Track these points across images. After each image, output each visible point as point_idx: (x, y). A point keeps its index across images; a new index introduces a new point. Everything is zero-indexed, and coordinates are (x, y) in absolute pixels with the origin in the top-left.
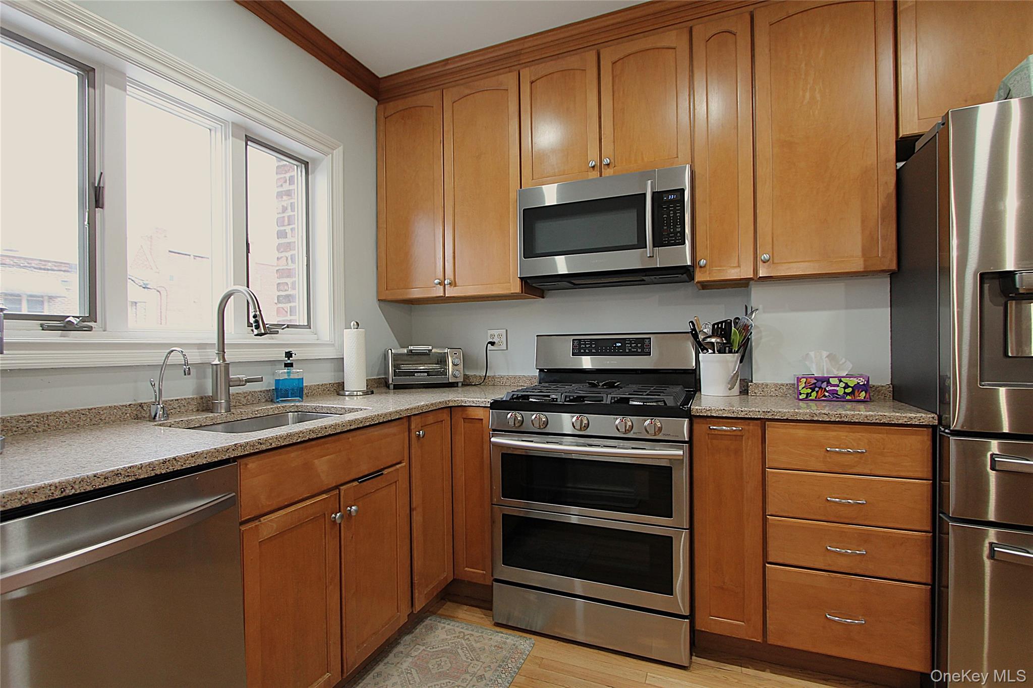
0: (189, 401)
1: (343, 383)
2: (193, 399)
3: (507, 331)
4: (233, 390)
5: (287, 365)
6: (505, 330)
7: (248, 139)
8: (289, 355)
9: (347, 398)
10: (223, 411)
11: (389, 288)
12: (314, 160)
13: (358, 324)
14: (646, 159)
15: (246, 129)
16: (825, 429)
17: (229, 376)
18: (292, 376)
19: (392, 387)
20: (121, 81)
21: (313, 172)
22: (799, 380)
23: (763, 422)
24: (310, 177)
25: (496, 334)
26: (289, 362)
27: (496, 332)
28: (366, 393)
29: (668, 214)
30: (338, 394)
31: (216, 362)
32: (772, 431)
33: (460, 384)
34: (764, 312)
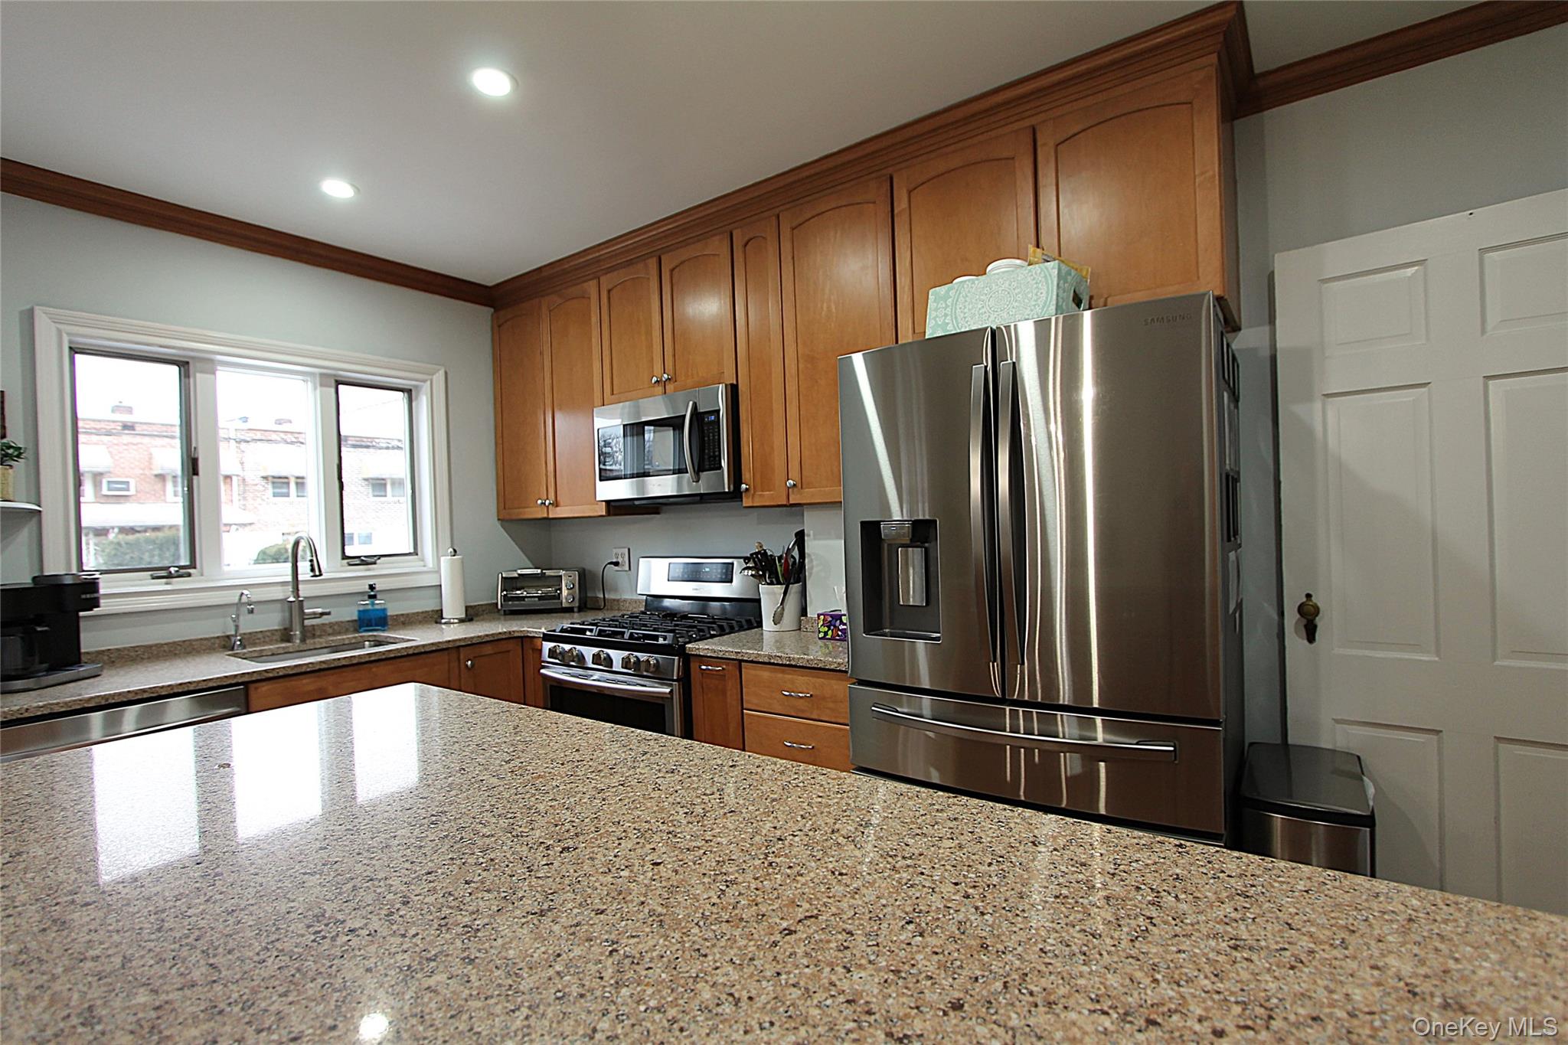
0: (273, 632)
1: (442, 610)
2: (276, 630)
3: (629, 550)
4: (307, 622)
5: (371, 597)
6: (627, 550)
7: (338, 383)
8: (372, 587)
9: (444, 626)
10: (298, 641)
11: (507, 507)
12: (416, 387)
13: (455, 551)
14: (700, 375)
15: (335, 375)
16: (783, 672)
17: (303, 611)
18: (377, 607)
19: (502, 612)
20: (209, 365)
21: (417, 398)
22: (819, 615)
23: (741, 661)
24: (414, 404)
25: (620, 554)
26: (372, 593)
27: (620, 551)
28: (461, 621)
29: (709, 437)
30: (436, 623)
31: (292, 599)
32: (748, 672)
33: (576, 610)
34: (815, 539)
